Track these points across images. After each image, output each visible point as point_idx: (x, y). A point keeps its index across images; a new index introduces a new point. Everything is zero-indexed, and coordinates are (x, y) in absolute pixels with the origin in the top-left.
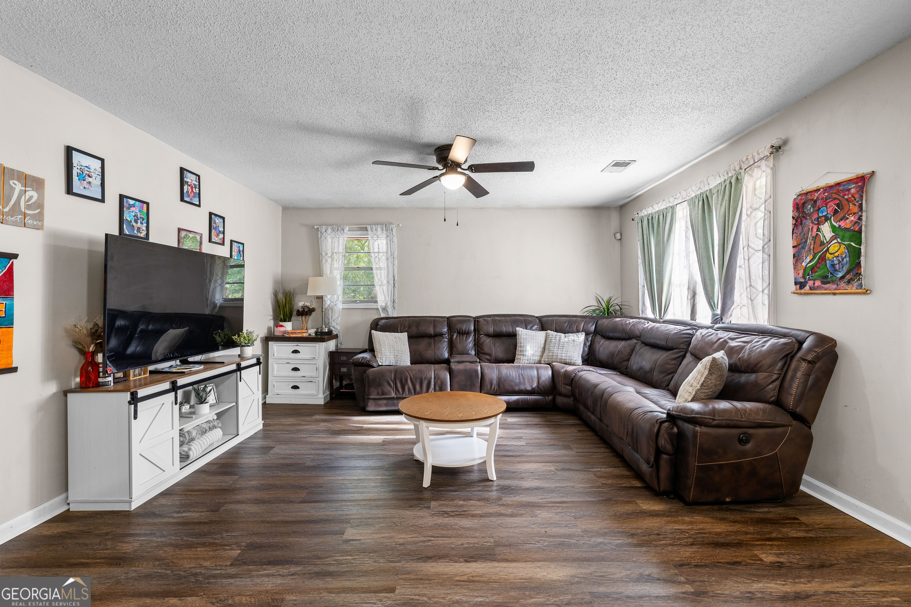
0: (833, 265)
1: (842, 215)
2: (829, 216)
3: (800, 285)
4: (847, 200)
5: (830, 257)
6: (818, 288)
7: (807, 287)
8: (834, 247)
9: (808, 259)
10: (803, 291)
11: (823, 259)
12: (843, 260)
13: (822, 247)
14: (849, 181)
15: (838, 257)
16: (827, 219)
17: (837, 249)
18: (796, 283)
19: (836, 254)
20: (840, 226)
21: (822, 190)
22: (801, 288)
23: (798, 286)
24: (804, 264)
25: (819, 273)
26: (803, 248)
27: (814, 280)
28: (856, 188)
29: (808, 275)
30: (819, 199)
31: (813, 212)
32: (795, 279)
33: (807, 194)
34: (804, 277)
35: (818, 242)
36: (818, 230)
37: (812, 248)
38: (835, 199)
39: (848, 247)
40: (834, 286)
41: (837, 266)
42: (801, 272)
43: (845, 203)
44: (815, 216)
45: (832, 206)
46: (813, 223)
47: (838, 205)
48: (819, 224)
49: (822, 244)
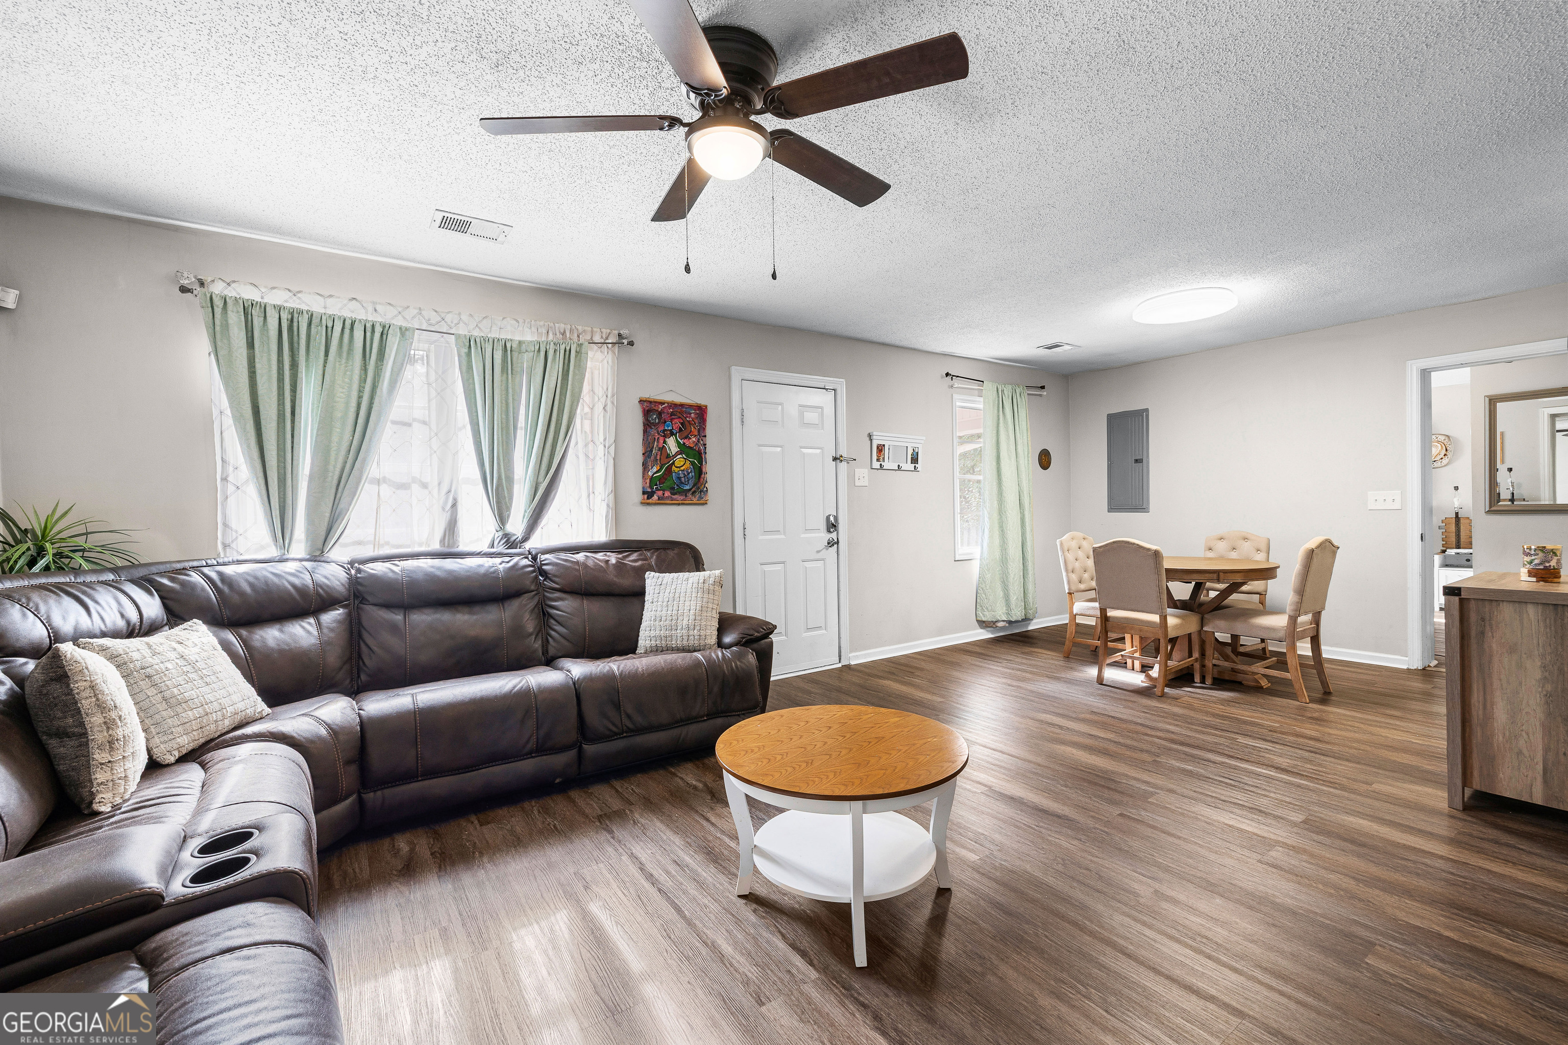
0: (679, 478)
1: (686, 434)
2: (675, 432)
3: (648, 494)
4: (689, 422)
5: (677, 470)
6: (667, 498)
7: (655, 497)
8: (679, 461)
9: (655, 469)
10: (650, 501)
11: (669, 470)
12: (689, 474)
13: (668, 460)
14: (690, 406)
15: (683, 470)
16: (672, 434)
17: (682, 463)
18: (644, 493)
19: (682, 468)
20: (684, 443)
21: (666, 405)
22: (648, 498)
23: (646, 496)
24: (650, 474)
25: (667, 484)
26: (649, 457)
27: (664, 490)
28: (696, 414)
29: (656, 485)
30: (664, 413)
31: (658, 423)
32: (643, 488)
33: (651, 402)
34: (651, 487)
35: (664, 456)
36: (665, 442)
37: (658, 458)
38: (679, 418)
39: (692, 463)
40: (682, 498)
41: (683, 479)
42: (648, 481)
43: (687, 423)
44: (661, 429)
45: (677, 424)
46: (659, 434)
47: (682, 424)
48: (665, 436)
49: (668, 456)
